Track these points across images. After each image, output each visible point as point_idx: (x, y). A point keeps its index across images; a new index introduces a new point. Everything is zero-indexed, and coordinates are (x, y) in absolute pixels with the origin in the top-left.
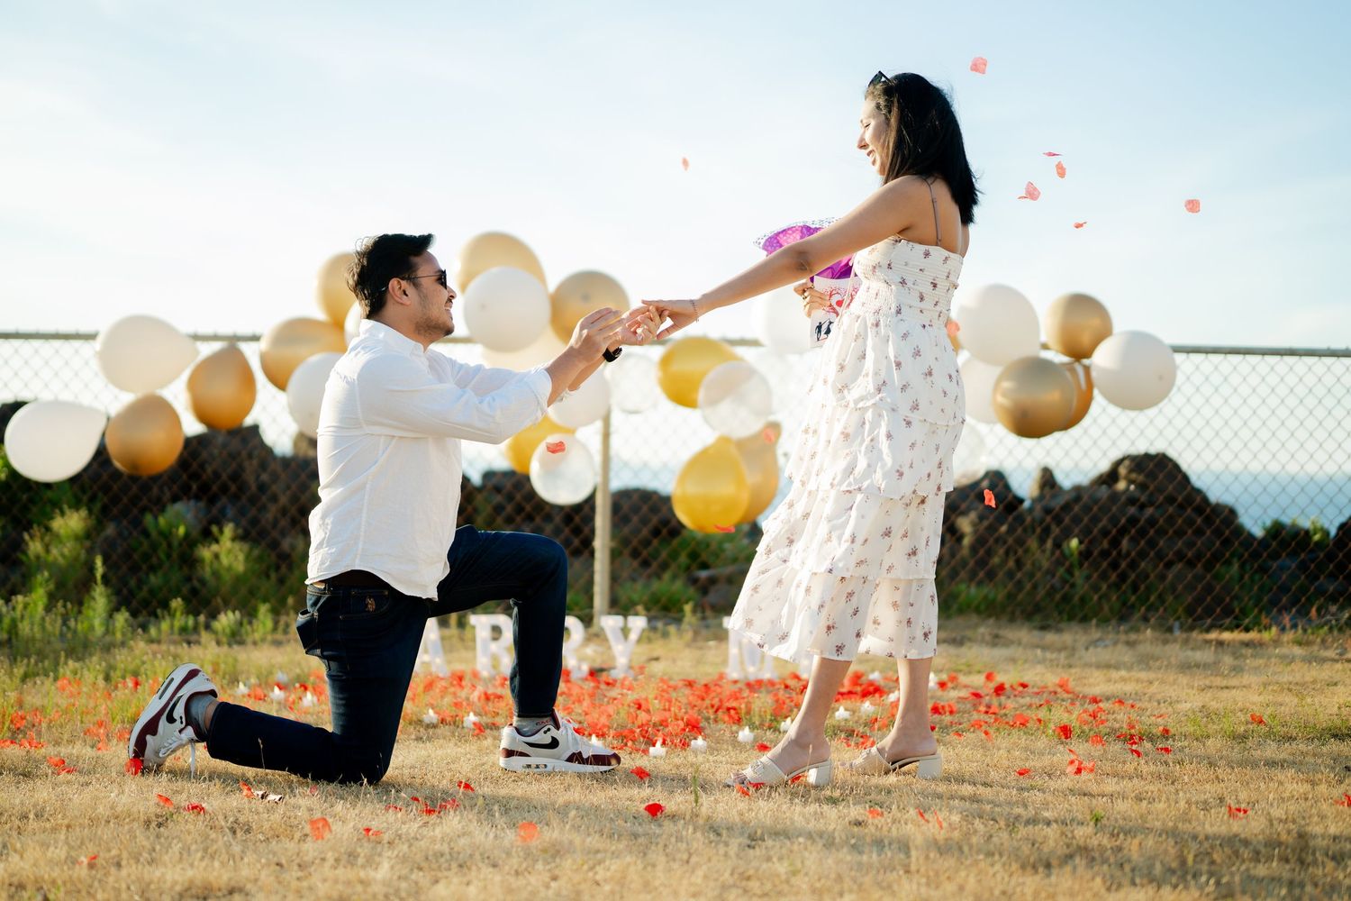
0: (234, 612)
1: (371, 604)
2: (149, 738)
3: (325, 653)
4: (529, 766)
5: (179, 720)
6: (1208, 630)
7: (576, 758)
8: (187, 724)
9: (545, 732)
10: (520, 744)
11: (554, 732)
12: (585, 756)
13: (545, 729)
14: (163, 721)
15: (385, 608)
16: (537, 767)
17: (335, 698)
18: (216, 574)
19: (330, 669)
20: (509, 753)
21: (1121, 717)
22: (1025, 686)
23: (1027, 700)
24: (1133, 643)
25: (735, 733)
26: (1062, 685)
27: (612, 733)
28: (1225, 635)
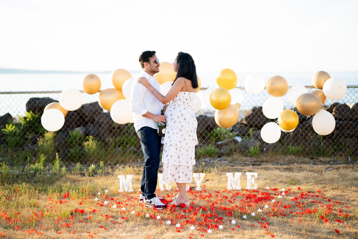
0: (94, 165)
18: (89, 150)
21: (337, 208)
22: (309, 192)
23: (310, 200)
24: (338, 169)
25: (231, 221)
26: (319, 192)
27: (197, 223)
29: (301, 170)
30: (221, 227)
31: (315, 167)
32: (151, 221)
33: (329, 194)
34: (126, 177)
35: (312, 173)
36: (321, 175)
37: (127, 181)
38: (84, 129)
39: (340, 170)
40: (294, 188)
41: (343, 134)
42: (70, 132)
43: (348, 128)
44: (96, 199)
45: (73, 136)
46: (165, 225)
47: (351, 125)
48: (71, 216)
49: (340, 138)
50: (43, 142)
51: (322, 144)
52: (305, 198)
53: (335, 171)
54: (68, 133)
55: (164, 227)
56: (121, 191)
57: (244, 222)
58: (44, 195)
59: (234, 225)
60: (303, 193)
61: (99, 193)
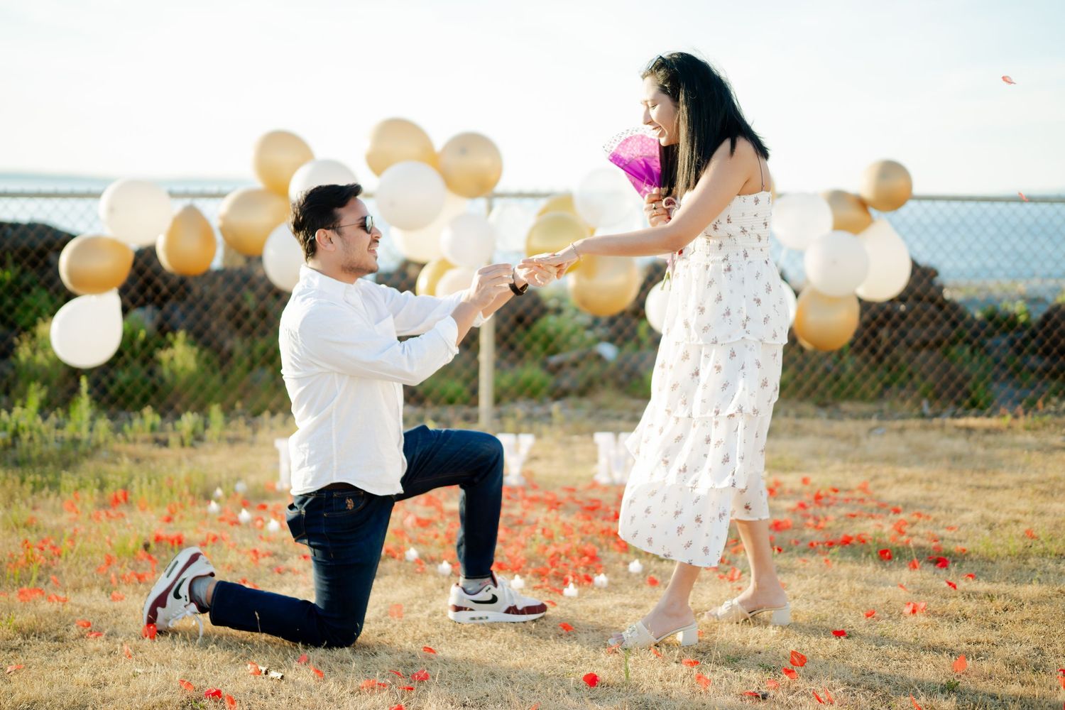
0: (193, 413)
1: (350, 504)
2: (159, 610)
3: (312, 543)
4: (473, 619)
5: (184, 598)
7: (512, 610)
8: (191, 601)
9: (487, 591)
10: (466, 601)
11: (494, 591)
12: (519, 608)
13: (487, 588)
14: (171, 596)
15: (361, 505)
16: (481, 618)
17: (319, 578)
18: (173, 373)
19: (315, 555)
20: (458, 609)
21: (922, 531)
22: (836, 491)
23: (843, 511)
24: (901, 431)
25: (627, 563)
26: (864, 488)
27: (530, 570)
28: (972, 421)
29: (796, 432)
30: (601, 579)
31: (837, 426)
32: (390, 564)
33: (894, 494)
35: (831, 441)
36: (858, 446)
39: (908, 434)
40: (791, 480)
43: (925, 325)
44: (214, 506)
46: (436, 575)
48: (147, 554)
50: (34, 351)
52: (828, 505)
53: (895, 437)
55: (431, 581)
56: (286, 486)
58: (48, 495)
59: (638, 575)
60: (819, 492)
61: (219, 492)
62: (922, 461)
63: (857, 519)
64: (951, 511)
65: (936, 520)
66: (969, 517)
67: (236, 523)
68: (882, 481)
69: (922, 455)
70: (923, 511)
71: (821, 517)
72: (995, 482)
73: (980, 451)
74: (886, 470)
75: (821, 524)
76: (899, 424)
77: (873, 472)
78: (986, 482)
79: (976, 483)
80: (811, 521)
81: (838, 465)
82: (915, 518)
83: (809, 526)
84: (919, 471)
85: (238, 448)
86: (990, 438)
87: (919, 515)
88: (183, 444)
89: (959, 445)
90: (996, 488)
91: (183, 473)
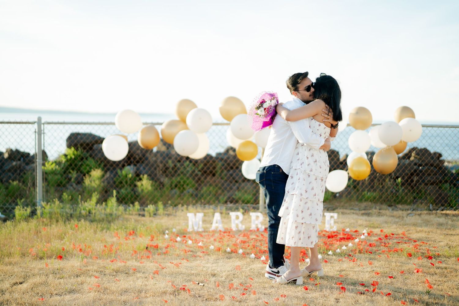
0: (152, 205)
6: (442, 210)
18: (142, 190)
21: (424, 248)
22: (393, 234)
23: (395, 241)
24: (420, 215)
26: (404, 234)
28: (448, 212)
29: (379, 215)
31: (395, 213)
32: (233, 254)
33: (414, 236)
34: (195, 215)
35: (392, 218)
36: (403, 220)
37: (197, 220)
38: (135, 168)
39: (423, 216)
40: (377, 231)
41: (423, 181)
42: (119, 171)
43: (429, 175)
44: (167, 236)
45: (122, 175)
46: (250, 258)
47: (432, 171)
48: (147, 250)
49: (420, 184)
50: (91, 182)
51: (401, 191)
52: (390, 239)
53: (417, 217)
54: (117, 173)
55: (248, 260)
56: (191, 230)
57: (330, 257)
58: (106, 232)
59: (321, 259)
60: (387, 234)
61: (167, 232)
62: (427, 225)
63: (400, 244)
64: (436, 242)
65: (430, 245)
66: (442, 244)
67: (176, 241)
68: (411, 232)
69: (427, 223)
70: (425, 242)
71: (387, 243)
72: (454, 233)
73: (450, 222)
74: (413, 228)
75: (387, 245)
76: (419, 212)
77: (408, 229)
78: (450, 233)
79: (446, 233)
80: (383, 244)
81: (394, 226)
82: (422, 244)
83: (382, 245)
84: (425, 229)
85: (170, 217)
86: (455, 218)
87: (423, 243)
88: (150, 216)
89: (442, 220)
90: (454, 235)
91: (154, 225)
